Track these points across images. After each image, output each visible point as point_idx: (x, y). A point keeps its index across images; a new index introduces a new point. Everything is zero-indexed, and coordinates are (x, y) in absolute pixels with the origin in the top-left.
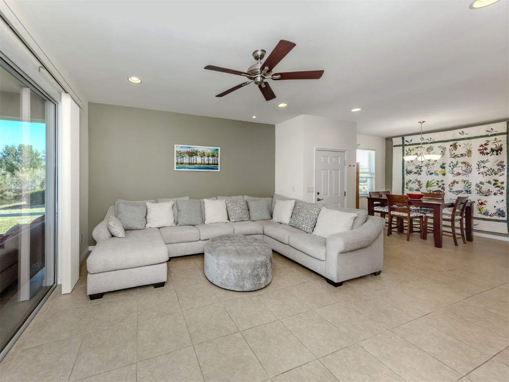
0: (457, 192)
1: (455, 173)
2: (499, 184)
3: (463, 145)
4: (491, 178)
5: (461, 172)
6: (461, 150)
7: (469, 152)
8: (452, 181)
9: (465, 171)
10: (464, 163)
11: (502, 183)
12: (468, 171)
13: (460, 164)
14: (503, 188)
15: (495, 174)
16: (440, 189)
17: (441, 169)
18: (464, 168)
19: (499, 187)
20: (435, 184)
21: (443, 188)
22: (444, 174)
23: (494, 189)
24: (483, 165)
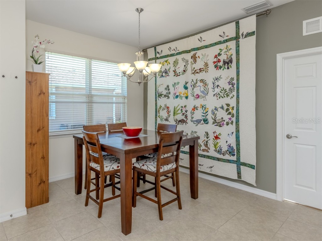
0: (197, 121)
1: (195, 95)
2: (230, 111)
3: (201, 57)
4: (224, 101)
5: (200, 94)
6: (200, 64)
7: (206, 65)
8: (193, 107)
9: (202, 92)
10: (202, 81)
11: (233, 108)
12: (206, 93)
13: (199, 84)
14: (233, 116)
15: (228, 96)
16: (183, 117)
17: (183, 91)
18: (202, 89)
19: (230, 113)
20: (180, 111)
21: (186, 117)
22: (187, 98)
23: (226, 117)
24: (217, 84)
